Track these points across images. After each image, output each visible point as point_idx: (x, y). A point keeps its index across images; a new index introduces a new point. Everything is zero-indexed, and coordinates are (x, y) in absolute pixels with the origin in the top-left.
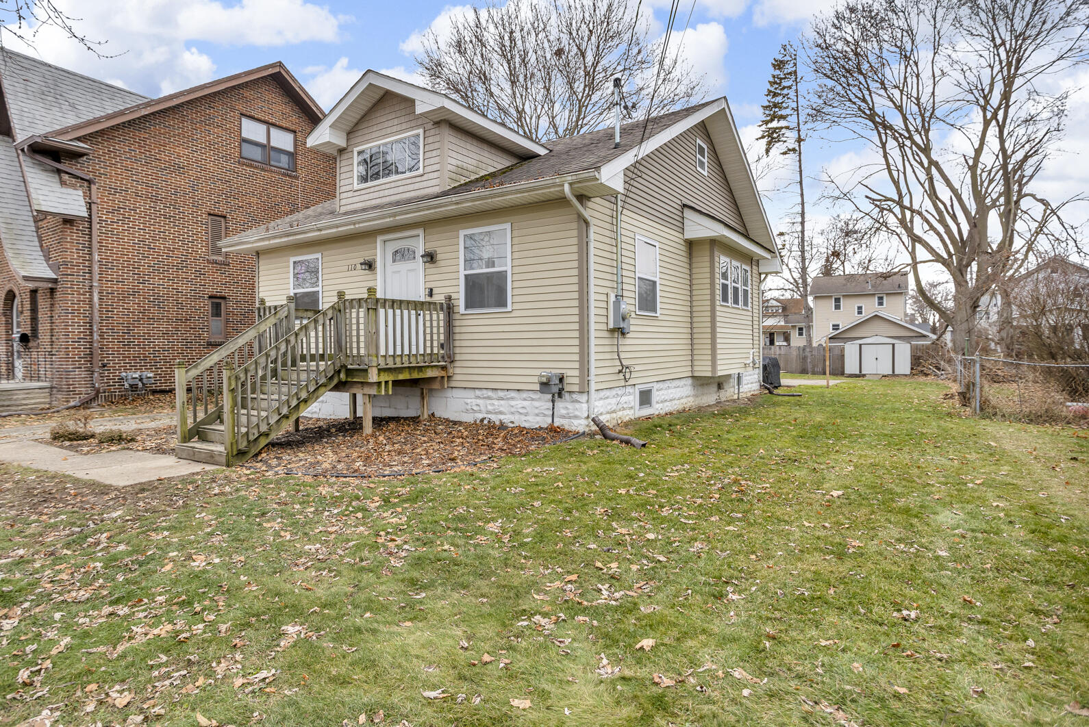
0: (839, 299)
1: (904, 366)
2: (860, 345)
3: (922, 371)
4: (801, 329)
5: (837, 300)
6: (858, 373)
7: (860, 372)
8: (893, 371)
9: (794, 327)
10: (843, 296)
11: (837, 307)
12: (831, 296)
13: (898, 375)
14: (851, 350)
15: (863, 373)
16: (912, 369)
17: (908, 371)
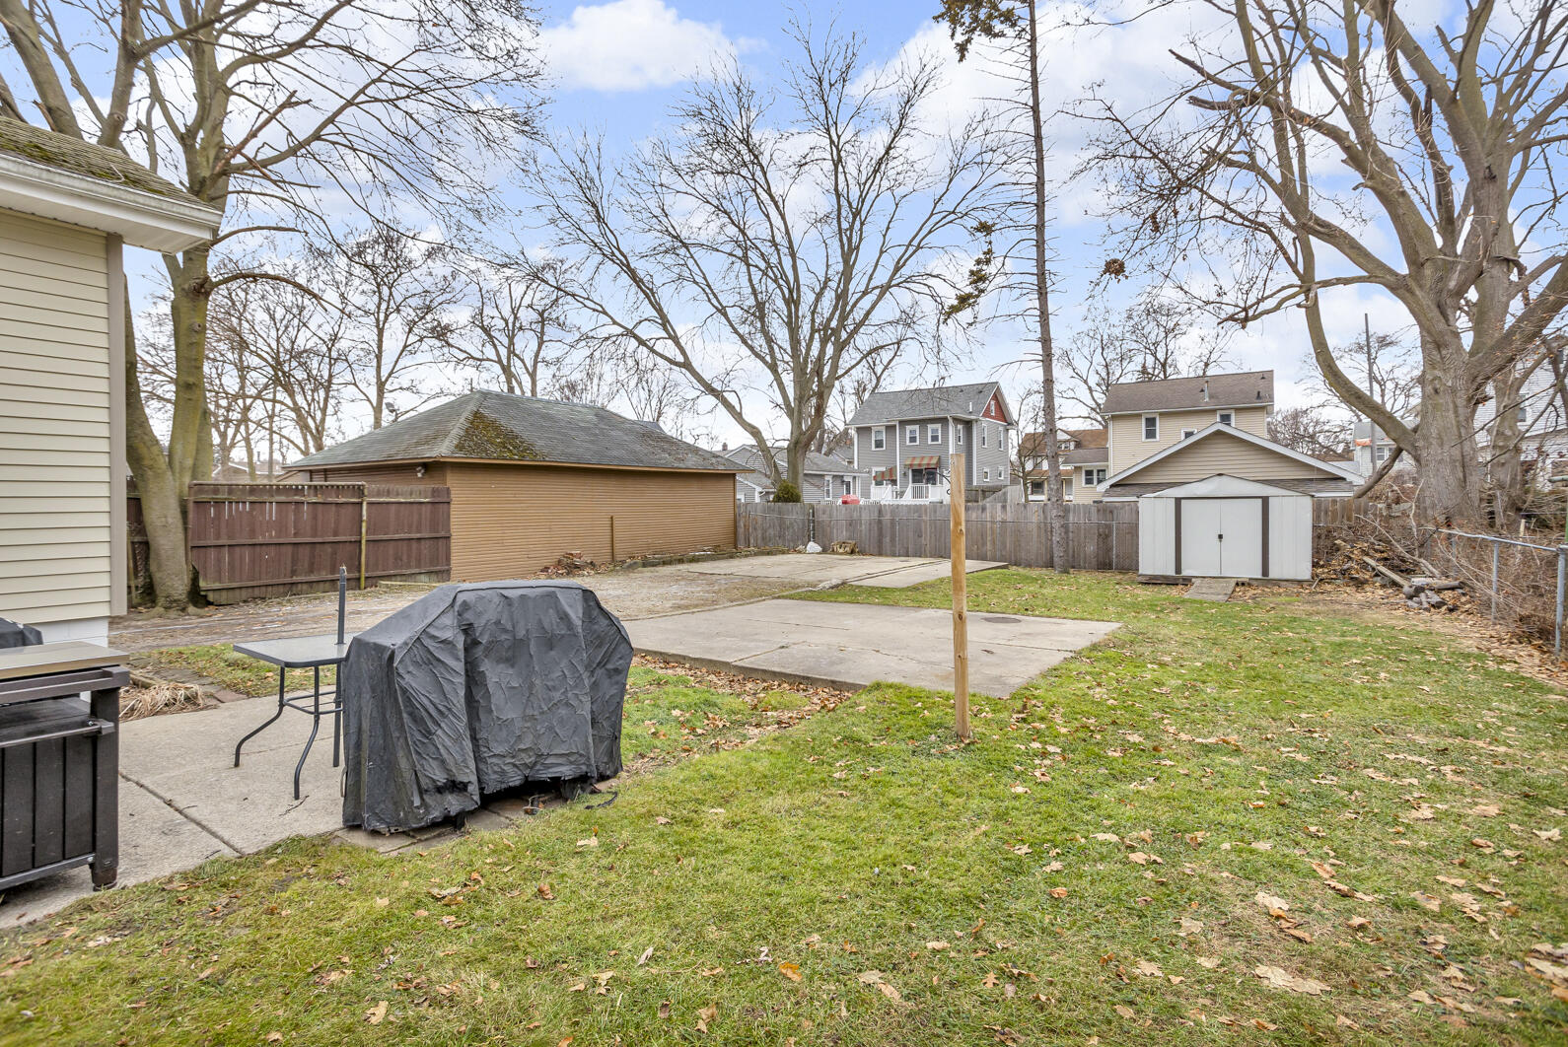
0: (1154, 419)
1: (1293, 558)
2: (1178, 501)
3: (1344, 572)
4: (1089, 473)
5: (1151, 422)
6: (1171, 572)
7: (1178, 569)
8: (1265, 571)
9: (1077, 469)
10: (1161, 414)
11: (1151, 434)
12: (1140, 415)
13: (1277, 582)
14: (1153, 514)
15: (1185, 572)
16: (1315, 565)
17: (1304, 571)
